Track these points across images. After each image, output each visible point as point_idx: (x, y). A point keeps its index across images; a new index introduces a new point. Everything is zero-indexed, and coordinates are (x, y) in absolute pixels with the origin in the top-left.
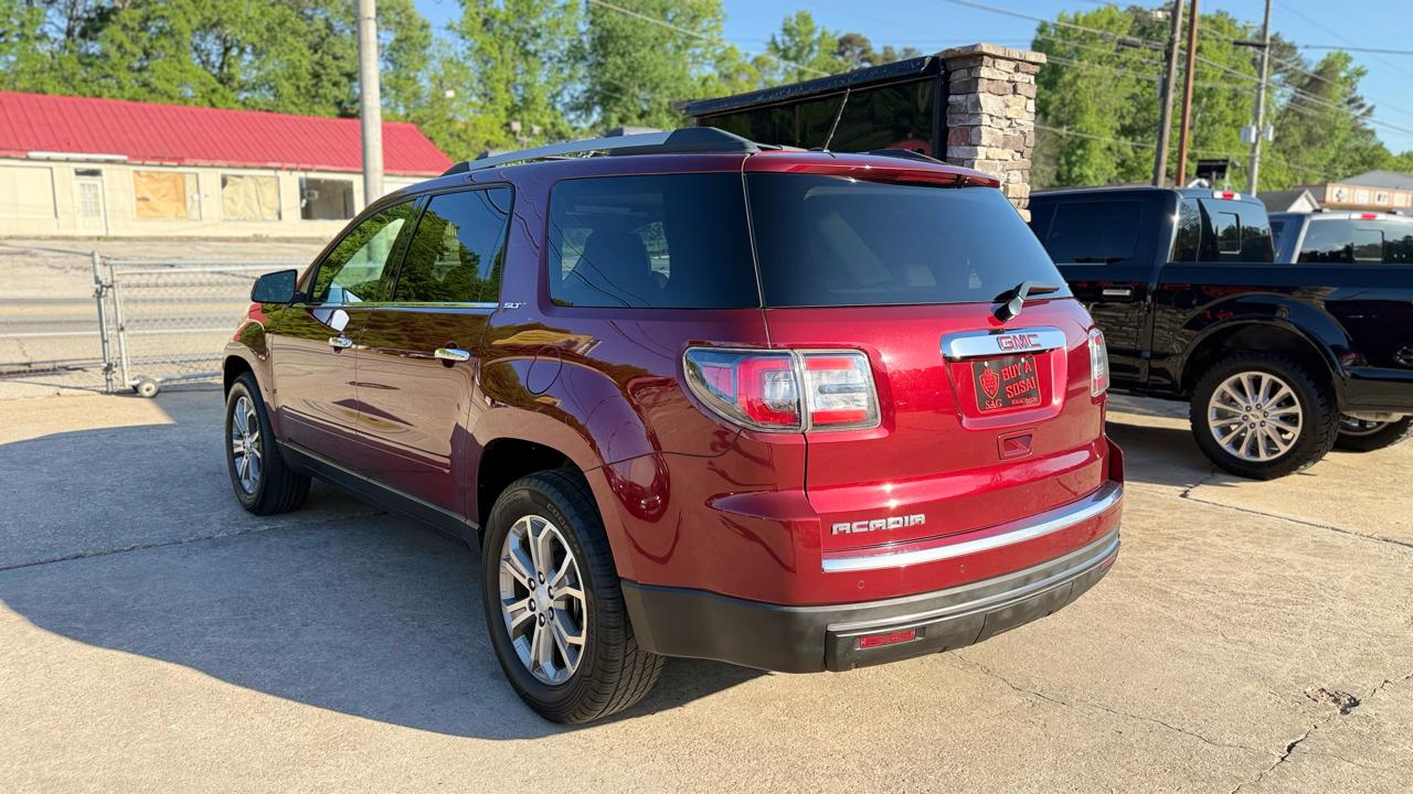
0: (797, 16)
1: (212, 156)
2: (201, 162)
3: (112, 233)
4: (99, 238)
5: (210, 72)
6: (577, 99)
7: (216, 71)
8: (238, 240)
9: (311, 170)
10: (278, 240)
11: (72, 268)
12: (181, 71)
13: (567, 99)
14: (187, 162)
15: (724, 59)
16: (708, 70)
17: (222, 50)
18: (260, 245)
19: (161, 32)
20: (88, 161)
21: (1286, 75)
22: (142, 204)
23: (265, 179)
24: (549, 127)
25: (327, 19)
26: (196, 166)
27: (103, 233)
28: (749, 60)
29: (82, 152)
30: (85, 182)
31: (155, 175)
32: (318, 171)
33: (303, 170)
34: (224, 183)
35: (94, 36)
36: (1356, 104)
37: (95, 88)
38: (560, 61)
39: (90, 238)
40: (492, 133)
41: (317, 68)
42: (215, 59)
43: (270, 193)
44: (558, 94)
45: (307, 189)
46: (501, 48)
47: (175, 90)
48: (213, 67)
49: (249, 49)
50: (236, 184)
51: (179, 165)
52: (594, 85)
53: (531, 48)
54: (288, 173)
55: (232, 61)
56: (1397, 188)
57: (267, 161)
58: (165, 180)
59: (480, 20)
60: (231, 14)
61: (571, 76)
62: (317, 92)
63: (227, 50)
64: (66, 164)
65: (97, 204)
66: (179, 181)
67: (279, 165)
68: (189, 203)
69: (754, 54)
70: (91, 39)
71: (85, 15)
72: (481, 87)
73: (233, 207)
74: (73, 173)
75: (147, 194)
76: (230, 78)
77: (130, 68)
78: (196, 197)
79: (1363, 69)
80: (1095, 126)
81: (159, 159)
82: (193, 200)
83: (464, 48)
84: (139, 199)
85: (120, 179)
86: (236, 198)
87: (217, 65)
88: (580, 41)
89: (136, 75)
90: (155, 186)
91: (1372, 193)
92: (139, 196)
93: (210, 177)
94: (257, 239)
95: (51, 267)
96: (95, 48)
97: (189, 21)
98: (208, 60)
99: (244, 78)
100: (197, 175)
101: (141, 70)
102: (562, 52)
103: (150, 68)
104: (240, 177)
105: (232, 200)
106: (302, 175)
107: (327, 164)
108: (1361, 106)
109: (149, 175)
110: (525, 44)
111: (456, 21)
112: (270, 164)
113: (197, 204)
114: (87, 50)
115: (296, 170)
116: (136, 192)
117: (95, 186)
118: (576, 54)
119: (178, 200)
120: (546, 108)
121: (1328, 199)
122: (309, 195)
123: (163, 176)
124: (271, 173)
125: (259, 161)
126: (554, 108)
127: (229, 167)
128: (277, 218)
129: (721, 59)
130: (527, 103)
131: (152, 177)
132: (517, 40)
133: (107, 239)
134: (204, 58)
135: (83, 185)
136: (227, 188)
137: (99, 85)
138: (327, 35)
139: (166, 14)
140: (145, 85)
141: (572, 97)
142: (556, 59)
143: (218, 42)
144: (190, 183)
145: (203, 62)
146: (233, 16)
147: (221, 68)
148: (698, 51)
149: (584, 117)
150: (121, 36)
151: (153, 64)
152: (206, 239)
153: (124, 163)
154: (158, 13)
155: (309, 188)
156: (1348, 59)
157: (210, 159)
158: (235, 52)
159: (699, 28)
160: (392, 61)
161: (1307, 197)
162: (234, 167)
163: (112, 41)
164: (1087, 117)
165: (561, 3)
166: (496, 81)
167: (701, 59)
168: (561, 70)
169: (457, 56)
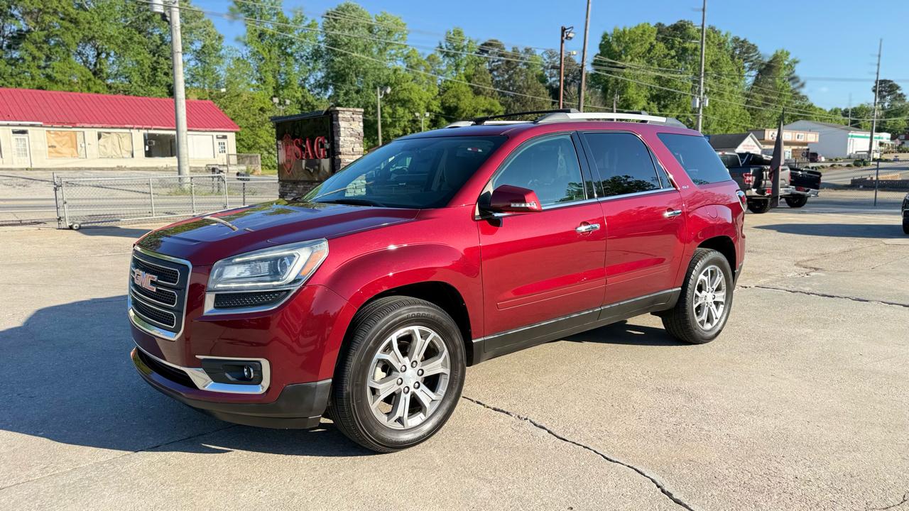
0: (454, 31)
1: (92, 122)
2: (86, 125)
3: (34, 166)
4: (27, 169)
5: (89, 68)
6: (319, 81)
7: (92, 67)
8: (108, 169)
9: (150, 129)
10: (131, 169)
11: (17, 185)
12: (70, 68)
13: (312, 81)
14: (78, 125)
15: (409, 57)
16: (400, 64)
17: (96, 53)
18: (121, 172)
19: (57, 44)
20: (20, 125)
21: (751, 63)
22: (51, 149)
23: (124, 134)
24: (300, 99)
25: (160, 35)
26: (83, 127)
27: (29, 166)
28: (425, 58)
29: (17, 120)
30: (19, 137)
31: (60, 133)
32: (155, 129)
33: (145, 129)
34: (99, 137)
35: (16, 47)
36: (794, 80)
37: (18, 79)
38: (307, 59)
39: (22, 169)
40: (264, 103)
41: (155, 64)
42: (92, 60)
43: (126, 142)
44: (306, 79)
45: (148, 140)
46: (269, 51)
47: (66, 79)
48: (91, 64)
49: (112, 54)
50: (107, 137)
51: (73, 127)
52: (329, 74)
53: (289, 50)
54: (137, 130)
55: (102, 61)
56: (810, 131)
57: (125, 124)
58: (64, 136)
59: (257, 34)
60: (100, 33)
61: (314, 69)
62: (155, 79)
63: (99, 54)
64: (8, 127)
65: (26, 150)
66: (73, 136)
67: (132, 126)
68: (79, 148)
69: (428, 53)
70: (14, 49)
71: (10, 35)
72: (259, 75)
73: (105, 151)
74: (11, 133)
75: (54, 144)
76: (101, 71)
77: (39, 67)
78: (83, 145)
79: (797, 60)
80: (634, 96)
81: (62, 124)
82: (81, 146)
83: (247, 51)
84: (49, 147)
85: (39, 136)
86: (106, 145)
87: (93, 63)
88: (319, 46)
89: (42, 70)
90: (59, 139)
91: (794, 134)
92: (50, 145)
93: (91, 134)
94: (119, 168)
95: (5, 185)
96: (16, 54)
97: (74, 37)
98: (87, 60)
99: (109, 71)
100: (84, 132)
101: (44, 68)
102: (308, 53)
103: (51, 66)
104: (109, 133)
105: (104, 146)
106: (146, 131)
107: (160, 125)
108: (798, 82)
109: (56, 133)
110: (286, 48)
111: (241, 36)
112: (126, 126)
113: (84, 149)
114: (11, 56)
115: (142, 129)
116: (48, 143)
117: (24, 139)
118: (317, 55)
119: (73, 147)
120: (298, 88)
121: (766, 138)
122: (150, 143)
123: (64, 133)
124: (128, 131)
125: (120, 124)
126: (303, 88)
127: (102, 128)
128: (131, 156)
129: (407, 57)
130: (287, 85)
131: (57, 134)
132: (280, 47)
133: (31, 170)
134: (84, 59)
135: (17, 139)
136: (102, 140)
137: (20, 78)
138: (161, 44)
139: (58, 33)
140: (48, 77)
141: (316, 80)
142: (305, 57)
143: (93, 49)
144: (80, 136)
145: (84, 62)
146: (101, 35)
147: (95, 65)
148: (393, 52)
149: (323, 92)
150: (32, 48)
151: (53, 64)
152: (89, 169)
153: (41, 126)
154: (55, 33)
155: (149, 139)
156: (788, 54)
157: (91, 123)
158: (104, 55)
159: (393, 39)
160: (200, 60)
161: (751, 136)
162: (105, 128)
163: (26, 51)
164: (630, 90)
165: (306, 23)
166: (266, 71)
167: (394, 57)
168: (308, 64)
169: (243, 57)
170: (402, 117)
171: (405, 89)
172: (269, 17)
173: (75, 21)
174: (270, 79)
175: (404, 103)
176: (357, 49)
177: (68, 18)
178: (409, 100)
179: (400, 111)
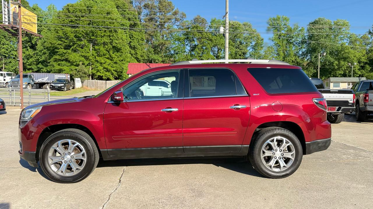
6: (304, 53)
12: (208, 56)
15: (351, 38)
19: (205, 48)
25: (240, 41)
26: (204, 76)
28: (360, 37)
35: (194, 51)
38: (299, 43)
41: (237, 52)
44: (298, 52)
46: (282, 42)
48: (216, 54)
49: (223, 50)
52: (308, 49)
53: (291, 41)
55: (219, 53)
59: (278, 36)
60: (219, 43)
61: (301, 48)
69: (362, 35)
71: (193, 47)
72: (277, 52)
75: (195, 82)
76: (219, 56)
77: (199, 56)
78: (203, 82)
83: (273, 43)
88: (305, 38)
93: (206, 78)
97: (211, 45)
99: (221, 56)
100: (204, 78)
102: (300, 41)
104: (212, 78)
105: (210, 82)
111: (271, 38)
114: (192, 53)
118: (303, 42)
119: (200, 83)
120: (294, 56)
123: (198, 78)
130: (289, 55)
132: (287, 40)
134: (213, 53)
136: (209, 80)
139: (206, 45)
141: (302, 52)
144: (202, 79)
149: (305, 57)
150: (198, 50)
151: (203, 55)
160: (254, 49)
165: (299, 29)
166: (280, 51)
167: (343, 39)
168: (299, 46)
169: (271, 46)
170: (343, 66)
171: (346, 53)
172: (283, 28)
173: (211, 40)
174: (281, 53)
175: (345, 59)
176: (322, 37)
177: (209, 39)
178: (348, 57)
179: (342, 63)
